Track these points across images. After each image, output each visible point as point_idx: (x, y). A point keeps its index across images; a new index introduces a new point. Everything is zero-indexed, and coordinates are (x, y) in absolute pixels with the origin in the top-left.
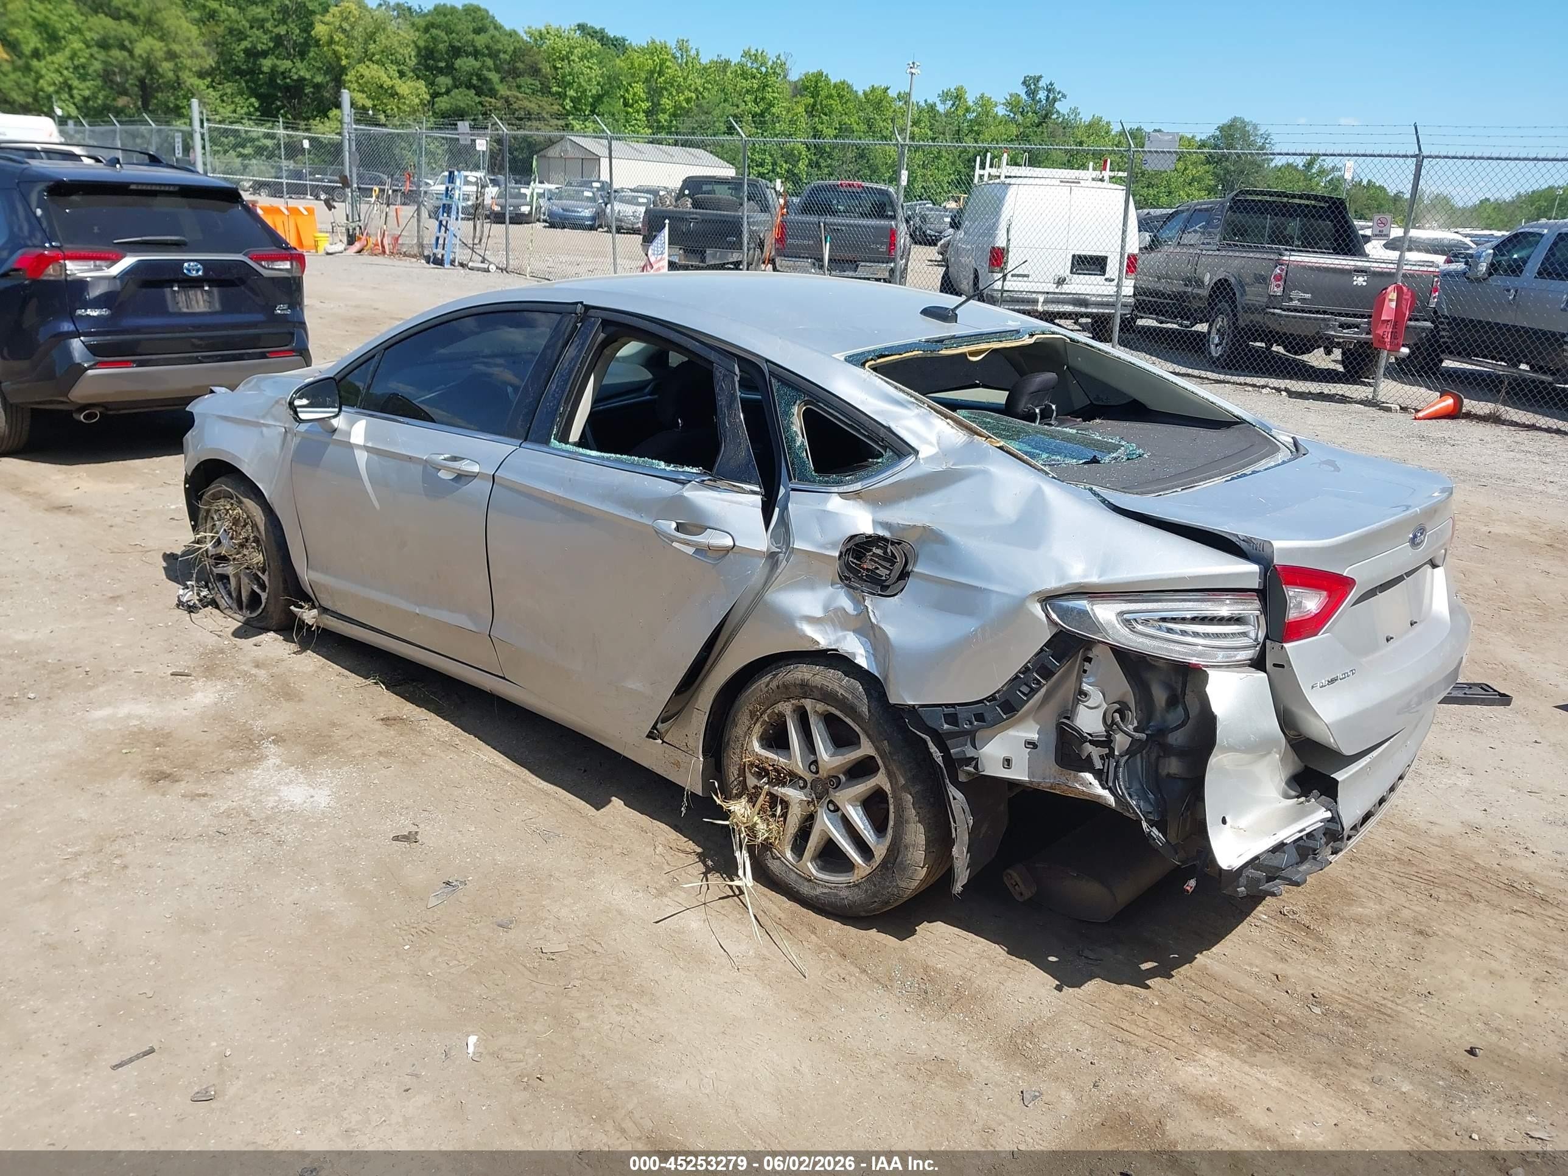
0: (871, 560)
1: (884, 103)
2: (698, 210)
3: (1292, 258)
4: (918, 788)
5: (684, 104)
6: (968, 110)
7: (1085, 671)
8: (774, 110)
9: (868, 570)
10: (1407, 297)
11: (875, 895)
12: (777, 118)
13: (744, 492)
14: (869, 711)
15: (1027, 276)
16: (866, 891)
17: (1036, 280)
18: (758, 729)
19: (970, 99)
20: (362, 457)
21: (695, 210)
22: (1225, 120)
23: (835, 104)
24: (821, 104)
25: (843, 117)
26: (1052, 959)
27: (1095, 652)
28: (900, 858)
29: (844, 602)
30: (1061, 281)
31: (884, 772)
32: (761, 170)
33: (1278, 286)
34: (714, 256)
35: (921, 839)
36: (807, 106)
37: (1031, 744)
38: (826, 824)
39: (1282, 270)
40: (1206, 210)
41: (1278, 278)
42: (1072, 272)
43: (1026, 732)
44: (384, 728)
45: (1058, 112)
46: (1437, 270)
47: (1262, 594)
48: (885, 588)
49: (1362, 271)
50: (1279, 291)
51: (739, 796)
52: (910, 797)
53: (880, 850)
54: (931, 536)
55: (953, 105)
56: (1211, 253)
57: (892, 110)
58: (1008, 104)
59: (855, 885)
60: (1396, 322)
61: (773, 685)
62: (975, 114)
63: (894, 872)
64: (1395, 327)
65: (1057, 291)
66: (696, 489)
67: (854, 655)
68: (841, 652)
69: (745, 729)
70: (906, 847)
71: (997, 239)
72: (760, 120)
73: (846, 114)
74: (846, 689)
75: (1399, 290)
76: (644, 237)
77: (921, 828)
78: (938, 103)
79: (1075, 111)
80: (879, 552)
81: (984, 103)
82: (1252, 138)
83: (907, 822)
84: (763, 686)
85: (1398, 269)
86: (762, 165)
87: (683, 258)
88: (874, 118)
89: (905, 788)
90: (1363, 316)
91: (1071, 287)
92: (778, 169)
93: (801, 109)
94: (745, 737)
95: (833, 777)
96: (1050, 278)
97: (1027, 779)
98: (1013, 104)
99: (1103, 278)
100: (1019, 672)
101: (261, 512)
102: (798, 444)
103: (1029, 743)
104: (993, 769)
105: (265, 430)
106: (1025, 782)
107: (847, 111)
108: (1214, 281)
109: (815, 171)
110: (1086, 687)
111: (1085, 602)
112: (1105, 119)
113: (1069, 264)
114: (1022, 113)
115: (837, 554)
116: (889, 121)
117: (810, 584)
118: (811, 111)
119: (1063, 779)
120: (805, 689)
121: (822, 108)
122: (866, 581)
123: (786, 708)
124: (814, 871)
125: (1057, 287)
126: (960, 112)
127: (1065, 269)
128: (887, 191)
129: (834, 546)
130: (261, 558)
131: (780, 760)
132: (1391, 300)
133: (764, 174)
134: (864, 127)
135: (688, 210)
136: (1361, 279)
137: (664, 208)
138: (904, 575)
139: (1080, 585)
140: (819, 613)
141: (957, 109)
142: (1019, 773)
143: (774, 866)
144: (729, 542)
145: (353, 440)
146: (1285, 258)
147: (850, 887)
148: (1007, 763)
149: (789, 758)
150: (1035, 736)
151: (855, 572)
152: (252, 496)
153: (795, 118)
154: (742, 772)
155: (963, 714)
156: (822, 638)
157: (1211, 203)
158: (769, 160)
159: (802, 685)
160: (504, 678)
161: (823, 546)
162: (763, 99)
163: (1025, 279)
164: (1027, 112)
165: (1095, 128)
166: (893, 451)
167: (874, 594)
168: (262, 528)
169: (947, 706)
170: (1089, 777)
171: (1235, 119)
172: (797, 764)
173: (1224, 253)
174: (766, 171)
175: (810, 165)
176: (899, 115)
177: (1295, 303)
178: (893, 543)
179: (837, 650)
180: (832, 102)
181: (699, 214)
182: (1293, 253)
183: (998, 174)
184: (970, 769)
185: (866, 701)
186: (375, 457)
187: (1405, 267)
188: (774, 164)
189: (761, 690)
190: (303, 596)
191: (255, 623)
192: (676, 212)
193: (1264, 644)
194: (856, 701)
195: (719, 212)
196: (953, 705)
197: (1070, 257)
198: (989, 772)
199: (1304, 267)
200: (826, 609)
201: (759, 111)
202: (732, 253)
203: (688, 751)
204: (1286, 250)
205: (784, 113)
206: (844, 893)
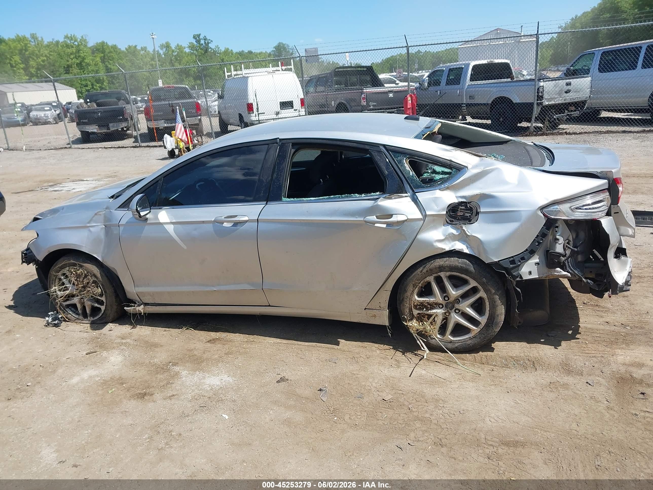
0: (460, 211)
1: (136, 52)
2: (101, 107)
3: (367, 90)
4: (500, 292)
5: (42, 63)
6: (173, 51)
7: (556, 231)
8: (86, 61)
9: (460, 215)
10: (414, 98)
11: (484, 338)
12: (88, 64)
13: (402, 197)
14: (474, 269)
15: (264, 113)
16: (480, 338)
17: (267, 114)
18: (416, 290)
19: (173, 46)
20: (170, 229)
21: (99, 108)
22: (276, 44)
23: (114, 55)
24: (107, 56)
25: (119, 60)
26: (542, 340)
27: (559, 224)
28: (495, 320)
29: (451, 230)
30: (277, 113)
31: (483, 290)
32: (87, 88)
33: (364, 102)
34: (113, 127)
35: (503, 311)
36: (101, 58)
37: (537, 264)
38: (456, 318)
39: (365, 95)
40: (324, 77)
41: (364, 98)
42: (281, 109)
43: (534, 260)
44: (213, 345)
45: (211, 48)
46: (414, 87)
47: (609, 189)
48: (470, 221)
49: (391, 92)
50: (365, 104)
51: (411, 320)
52: (497, 296)
53: (483, 320)
54: (484, 197)
55: (166, 50)
56: (332, 93)
57: (140, 55)
58: (189, 47)
59: (474, 338)
60: (412, 108)
61: (425, 271)
62: (176, 53)
63: (493, 327)
64: (412, 110)
65: (277, 117)
66: (382, 201)
67: (462, 249)
68: (457, 250)
69: (410, 292)
70: (498, 316)
71: (249, 99)
72: (80, 65)
73: (120, 59)
74: (462, 263)
75: (411, 96)
76: (77, 123)
77: (503, 307)
78: (160, 50)
79: (217, 46)
80: (463, 208)
81: (179, 48)
82: (288, 50)
83: (497, 306)
84: (419, 273)
85: (408, 89)
86: (86, 86)
87: (98, 129)
88: (133, 60)
89: (495, 294)
90: (394, 108)
91: (282, 115)
92: (95, 87)
93: (98, 59)
94: (411, 295)
95: (456, 299)
96: (273, 112)
97: (538, 277)
98: (192, 47)
99: (293, 110)
100: (536, 238)
101: (96, 268)
102: (411, 174)
103: (536, 263)
104: (526, 277)
105: (91, 229)
106: (537, 278)
107: (120, 58)
108: (336, 104)
109: (112, 86)
110: (558, 237)
111: (556, 207)
112: (230, 49)
113: (279, 106)
114: (196, 50)
115: (445, 213)
116: (140, 60)
117: (435, 227)
118: (103, 60)
119: (550, 273)
120: (441, 268)
121: (108, 58)
122: (461, 220)
123: (431, 279)
124: (452, 339)
125: (277, 116)
126: (170, 53)
127: (278, 108)
128: (185, 87)
129: (443, 210)
130: (100, 290)
131: (431, 300)
132: (409, 100)
133: (89, 90)
134: (130, 64)
135: (95, 108)
136: (391, 95)
137: (83, 109)
138: (477, 213)
139: (555, 201)
140: (442, 238)
141: (168, 52)
142: (535, 276)
143: (432, 342)
144: (405, 218)
145: (161, 221)
146: (365, 91)
147: (471, 339)
148: (530, 273)
149: (435, 297)
150: (537, 260)
151: (455, 218)
152: (89, 262)
153: (97, 63)
154: (411, 310)
155: (517, 259)
156: (447, 247)
157: (326, 74)
158: (89, 83)
159: (440, 267)
160: (269, 306)
161: (439, 211)
162: (79, 56)
163: (263, 114)
164: (198, 50)
165: (227, 52)
166: (455, 169)
167: (465, 224)
168: (99, 275)
169: (510, 258)
170: (558, 269)
171: (280, 43)
172: (439, 299)
173: (337, 93)
174: (89, 89)
175: (109, 83)
176: (144, 57)
177: (372, 107)
178: (469, 203)
179: (455, 250)
180: (112, 54)
181: (101, 109)
182: (368, 88)
183: (241, 73)
184: (518, 279)
185: (472, 266)
186: (179, 226)
187: (411, 88)
188: (92, 85)
189: (418, 275)
190: (131, 302)
191: (99, 322)
192: (90, 110)
193: (610, 206)
194: (468, 267)
195: (111, 107)
196: (512, 257)
197: (279, 103)
198: (525, 278)
199: (372, 93)
200: (444, 235)
201: (79, 62)
202: (122, 123)
203: (380, 309)
204: (364, 88)
205: (91, 62)
206: (469, 342)
